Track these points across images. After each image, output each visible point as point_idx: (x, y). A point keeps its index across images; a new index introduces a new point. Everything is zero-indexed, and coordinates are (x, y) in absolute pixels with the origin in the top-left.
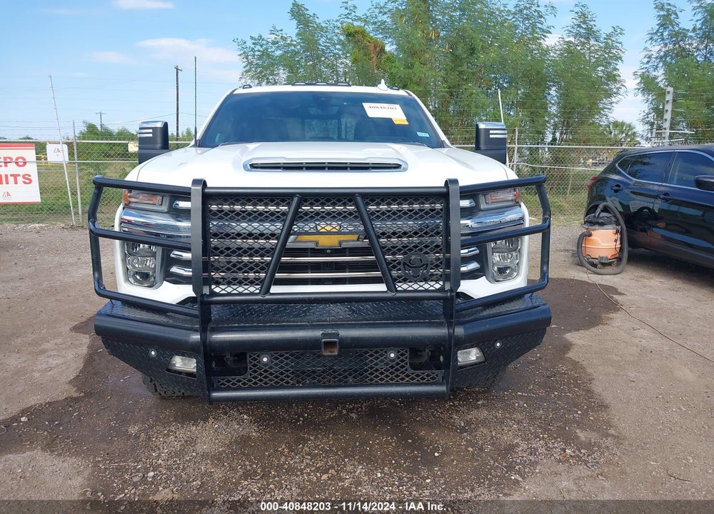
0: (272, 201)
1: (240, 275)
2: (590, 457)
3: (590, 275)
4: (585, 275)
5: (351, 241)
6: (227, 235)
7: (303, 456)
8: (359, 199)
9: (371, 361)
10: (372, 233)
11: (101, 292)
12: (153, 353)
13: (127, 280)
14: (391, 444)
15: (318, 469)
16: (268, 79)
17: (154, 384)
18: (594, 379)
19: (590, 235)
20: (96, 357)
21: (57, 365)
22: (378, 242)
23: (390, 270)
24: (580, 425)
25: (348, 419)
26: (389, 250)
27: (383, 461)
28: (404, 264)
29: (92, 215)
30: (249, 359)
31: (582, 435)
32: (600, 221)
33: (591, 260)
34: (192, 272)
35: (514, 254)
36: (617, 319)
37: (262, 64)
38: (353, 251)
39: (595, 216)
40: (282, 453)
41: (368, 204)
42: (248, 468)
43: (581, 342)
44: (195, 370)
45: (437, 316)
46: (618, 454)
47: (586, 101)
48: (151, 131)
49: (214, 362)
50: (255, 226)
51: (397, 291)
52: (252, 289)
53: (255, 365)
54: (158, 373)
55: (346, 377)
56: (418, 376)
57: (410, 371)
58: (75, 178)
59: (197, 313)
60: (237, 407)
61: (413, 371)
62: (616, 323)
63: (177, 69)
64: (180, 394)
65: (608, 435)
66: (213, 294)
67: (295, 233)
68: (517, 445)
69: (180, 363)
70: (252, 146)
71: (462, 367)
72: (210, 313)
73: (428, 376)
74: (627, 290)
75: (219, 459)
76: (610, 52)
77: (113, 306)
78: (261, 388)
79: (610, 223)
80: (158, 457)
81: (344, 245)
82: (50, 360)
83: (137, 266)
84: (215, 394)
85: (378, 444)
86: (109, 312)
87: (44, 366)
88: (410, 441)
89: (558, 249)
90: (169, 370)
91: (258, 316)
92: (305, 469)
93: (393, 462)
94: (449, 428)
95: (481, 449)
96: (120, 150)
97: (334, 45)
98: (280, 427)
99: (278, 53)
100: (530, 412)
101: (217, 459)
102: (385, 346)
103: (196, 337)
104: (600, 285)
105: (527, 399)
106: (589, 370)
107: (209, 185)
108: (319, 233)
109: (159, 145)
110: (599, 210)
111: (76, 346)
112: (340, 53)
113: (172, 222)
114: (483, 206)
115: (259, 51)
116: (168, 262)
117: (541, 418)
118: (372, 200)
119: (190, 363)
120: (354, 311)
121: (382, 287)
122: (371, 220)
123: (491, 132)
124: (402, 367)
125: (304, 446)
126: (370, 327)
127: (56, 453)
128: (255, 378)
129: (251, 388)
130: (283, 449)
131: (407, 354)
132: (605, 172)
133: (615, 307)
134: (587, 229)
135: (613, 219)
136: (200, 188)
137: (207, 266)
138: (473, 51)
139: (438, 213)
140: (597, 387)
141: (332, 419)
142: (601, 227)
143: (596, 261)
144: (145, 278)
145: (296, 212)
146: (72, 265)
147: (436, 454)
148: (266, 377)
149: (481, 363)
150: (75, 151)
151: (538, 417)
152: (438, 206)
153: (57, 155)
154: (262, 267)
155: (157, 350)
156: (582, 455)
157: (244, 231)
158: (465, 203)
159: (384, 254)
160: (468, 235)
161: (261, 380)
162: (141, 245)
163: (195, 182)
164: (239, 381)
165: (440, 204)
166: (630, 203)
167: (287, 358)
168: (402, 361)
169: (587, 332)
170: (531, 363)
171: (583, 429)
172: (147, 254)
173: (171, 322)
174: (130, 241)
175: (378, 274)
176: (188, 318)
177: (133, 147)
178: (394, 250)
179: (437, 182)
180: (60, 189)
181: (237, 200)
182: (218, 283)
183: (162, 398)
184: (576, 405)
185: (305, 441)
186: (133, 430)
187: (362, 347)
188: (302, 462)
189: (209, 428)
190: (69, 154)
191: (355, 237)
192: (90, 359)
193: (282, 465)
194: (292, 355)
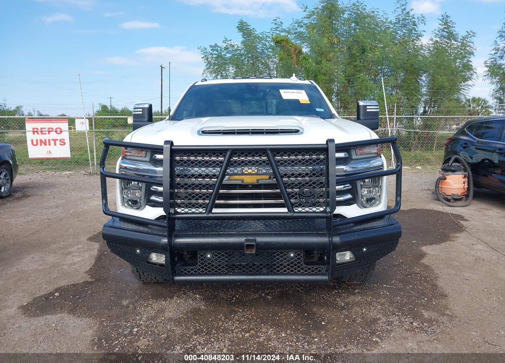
0: (214, 154)
1: (194, 201)
2: (430, 328)
3: (444, 207)
4: (441, 207)
5: (264, 179)
6: (186, 175)
7: (234, 322)
8: (269, 152)
9: (278, 259)
10: (278, 174)
11: (107, 212)
12: (138, 251)
13: (123, 205)
14: (293, 316)
15: (243, 330)
16: (221, 73)
17: (139, 274)
18: (439, 277)
19: (445, 179)
20: (103, 258)
21: (78, 262)
22: (282, 180)
23: (290, 199)
24: (426, 307)
25: (265, 299)
26: (289, 185)
27: (287, 326)
28: (299, 194)
29: (102, 164)
30: (199, 256)
31: (426, 314)
32: (452, 169)
33: (446, 196)
34: (163, 199)
35: (377, 189)
36: (461, 237)
37: (217, 63)
38: (266, 186)
39: (448, 165)
40: (220, 319)
41: (275, 155)
42: (198, 328)
43: (432, 253)
44: (164, 262)
45: (323, 229)
46: (450, 327)
47: (446, 84)
48: (141, 110)
49: (176, 258)
50: (203, 170)
51: (295, 212)
52: (201, 210)
53: (202, 260)
54: (141, 265)
55: (261, 269)
56: (309, 269)
57: (304, 266)
58: (93, 141)
59: (166, 225)
60: (192, 290)
61: (306, 266)
62: (460, 241)
63: (162, 67)
64: (156, 281)
65: (444, 315)
66: (177, 213)
67: (228, 174)
68: (379, 319)
69: (155, 258)
70: (204, 119)
71: (339, 264)
72: (174, 226)
73: (316, 269)
74: (471, 218)
75: (179, 322)
76: (464, 49)
77: (114, 221)
78: (206, 274)
79: (460, 170)
80: (141, 319)
81: (260, 182)
82: (74, 258)
83: (129, 195)
84: (177, 278)
85: (284, 315)
86: (111, 224)
87: (71, 262)
88: (306, 314)
89: (424, 189)
90: (148, 262)
91: (205, 228)
92: (235, 329)
93: (294, 327)
94: (333, 307)
95: (354, 321)
96: (122, 122)
97: (267, 49)
98: (220, 303)
99: (229, 55)
100: (390, 298)
101: (178, 322)
102: (288, 249)
103: (165, 240)
104: (451, 214)
105: (389, 290)
106: (436, 272)
107: (174, 144)
108: (243, 174)
109: (146, 119)
110: (451, 161)
111: (91, 250)
112: (271, 54)
113: (152, 168)
114: (354, 157)
115: (216, 54)
116: (149, 193)
117: (398, 302)
118: (278, 153)
119: (162, 258)
120: (267, 226)
121: (285, 210)
122: (277, 166)
123: (368, 107)
124: (299, 263)
125: (235, 315)
126: (277, 236)
127: (77, 315)
128: (202, 268)
129: (199, 274)
130: (221, 317)
131: (302, 255)
132: (457, 134)
133: (460, 229)
134: (443, 174)
135: (462, 167)
136: (169, 146)
137: (172, 196)
138: (364, 51)
139: (322, 161)
140: (441, 283)
141: (255, 299)
142: (454, 173)
143: (449, 197)
144: (134, 203)
145: (229, 161)
146: (89, 198)
147: (323, 323)
148: (209, 268)
149: (353, 262)
150: (94, 123)
151: (396, 301)
152: (322, 157)
153: (82, 126)
154: (208, 196)
155: (140, 249)
156: (424, 327)
157: (196, 173)
158: (341, 155)
159: (286, 188)
160: (344, 175)
161: (206, 270)
162: (133, 183)
163: (166, 142)
164: (192, 270)
165: (324, 155)
166: (474, 156)
167: (223, 255)
168: (299, 259)
169: (438, 246)
170: (395, 266)
171: (427, 310)
172: (136, 188)
173: (150, 231)
174: (126, 180)
175: (282, 201)
176: (161, 228)
177: (130, 121)
178: (292, 185)
179: (321, 141)
180: (83, 149)
181: (192, 154)
182: (179, 207)
183: (145, 283)
184: (423, 294)
185: (236, 312)
186: (125, 303)
187: (272, 249)
188: (233, 325)
189: (174, 303)
190: (89, 125)
191: (267, 177)
192: (99, 259)
193: (220, 327)
194: (226, 253)
